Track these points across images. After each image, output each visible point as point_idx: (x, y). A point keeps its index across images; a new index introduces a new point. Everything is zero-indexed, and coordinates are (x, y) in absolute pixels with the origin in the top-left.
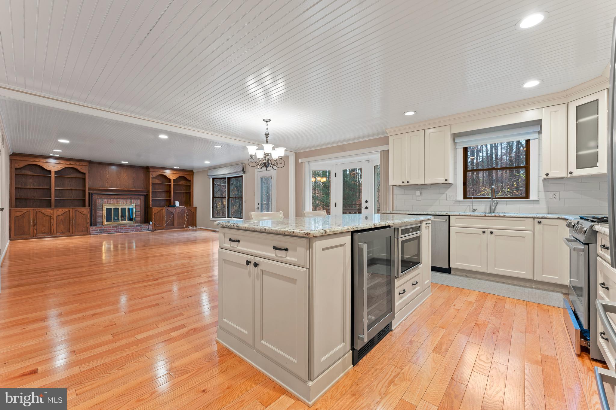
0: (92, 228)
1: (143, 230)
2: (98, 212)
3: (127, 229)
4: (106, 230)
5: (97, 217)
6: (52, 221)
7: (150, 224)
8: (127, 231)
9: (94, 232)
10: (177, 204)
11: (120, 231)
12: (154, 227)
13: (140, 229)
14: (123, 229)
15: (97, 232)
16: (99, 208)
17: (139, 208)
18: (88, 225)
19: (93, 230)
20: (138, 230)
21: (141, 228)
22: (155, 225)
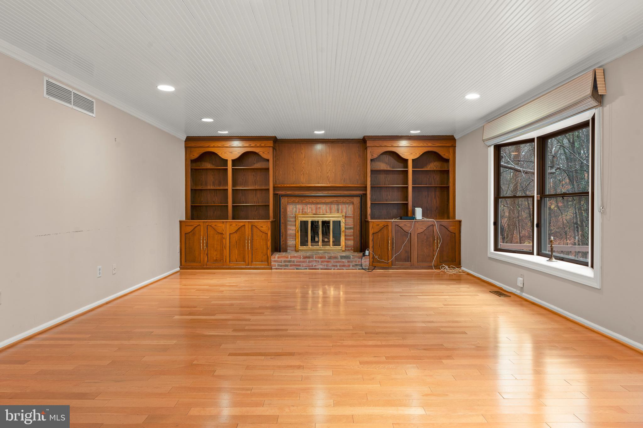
0: (274, 258)
1: (353, 266)
2: (289, 227)
3: (326, 263)
4: (294, 262)
5: (288, 238)
6: (224, 241)
7: (364, 255)
8: (326, 267)
9: (277, 264)
10: (419, 212)
11: (315, 266)
12: (373, 262)
13: (347, 264)
14: (319, 261)
15: (281, 266)
16: (291, 221)
17: (350, 222)
18: (269, 251)
19: (275, 261)
20: (344, 266)
21: (348, 262)
22: (373, 257)
